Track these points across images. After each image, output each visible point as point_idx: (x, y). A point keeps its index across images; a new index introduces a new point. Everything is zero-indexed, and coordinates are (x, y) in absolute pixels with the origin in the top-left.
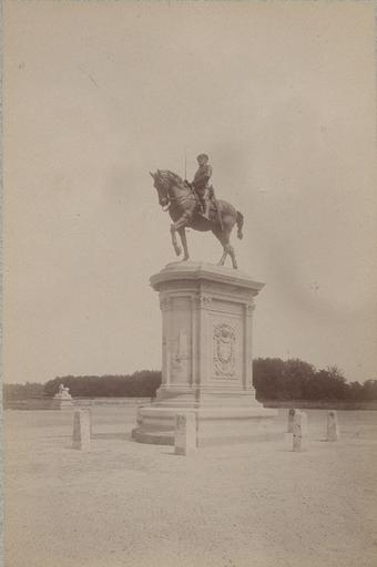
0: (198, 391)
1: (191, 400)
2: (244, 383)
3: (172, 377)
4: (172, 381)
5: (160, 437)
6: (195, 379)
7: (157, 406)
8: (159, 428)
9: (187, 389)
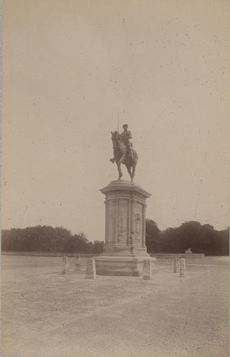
0: (132, 248)
1: (128, 252)
2: (143, 244)
3: (118, 240)
4: (118, 242)
5: (119, 272)
6: (130, 241)
7: (112, 256)
8: (117, 267)
9: (126, 247)
